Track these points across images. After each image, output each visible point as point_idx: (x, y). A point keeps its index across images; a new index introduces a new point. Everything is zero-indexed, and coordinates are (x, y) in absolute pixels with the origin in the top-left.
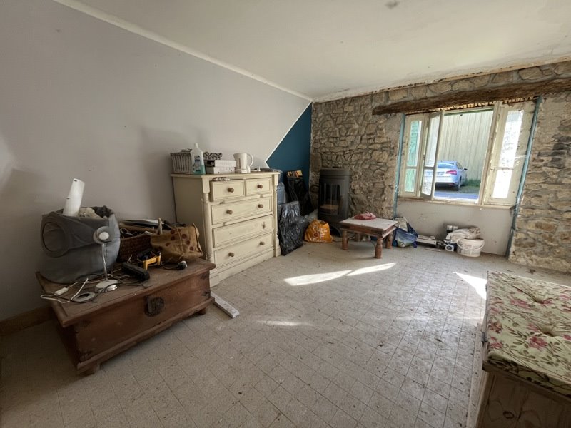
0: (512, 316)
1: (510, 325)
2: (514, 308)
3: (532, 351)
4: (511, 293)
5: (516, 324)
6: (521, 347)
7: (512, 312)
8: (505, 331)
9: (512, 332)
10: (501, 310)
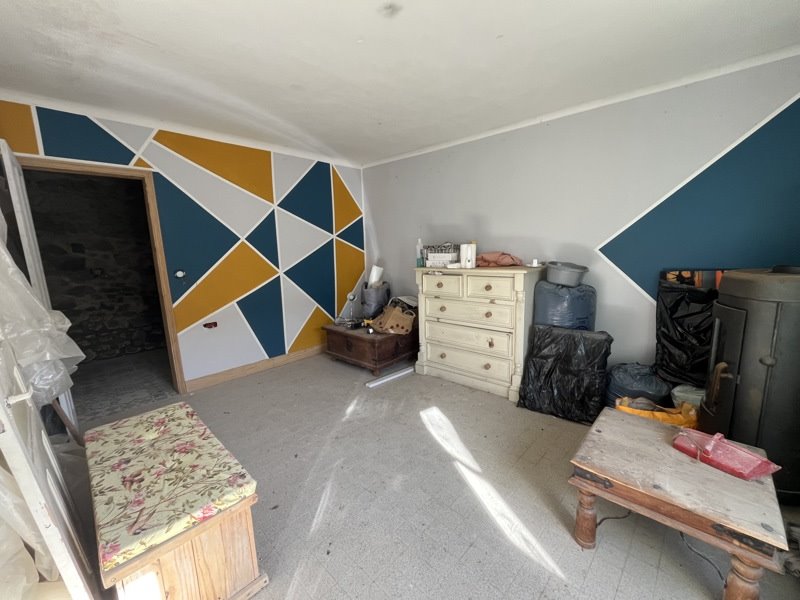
0: (186, 430)
1: (183, 422)
2: (187, 438)
3: (163, 416)
4: (200, 456)
5: (179, 425)
6: (170, 413)
7: (187, 434)
8: (184, 416)
9: (179, 418)
10: (196, 429)
